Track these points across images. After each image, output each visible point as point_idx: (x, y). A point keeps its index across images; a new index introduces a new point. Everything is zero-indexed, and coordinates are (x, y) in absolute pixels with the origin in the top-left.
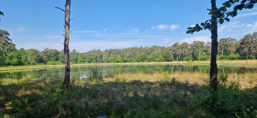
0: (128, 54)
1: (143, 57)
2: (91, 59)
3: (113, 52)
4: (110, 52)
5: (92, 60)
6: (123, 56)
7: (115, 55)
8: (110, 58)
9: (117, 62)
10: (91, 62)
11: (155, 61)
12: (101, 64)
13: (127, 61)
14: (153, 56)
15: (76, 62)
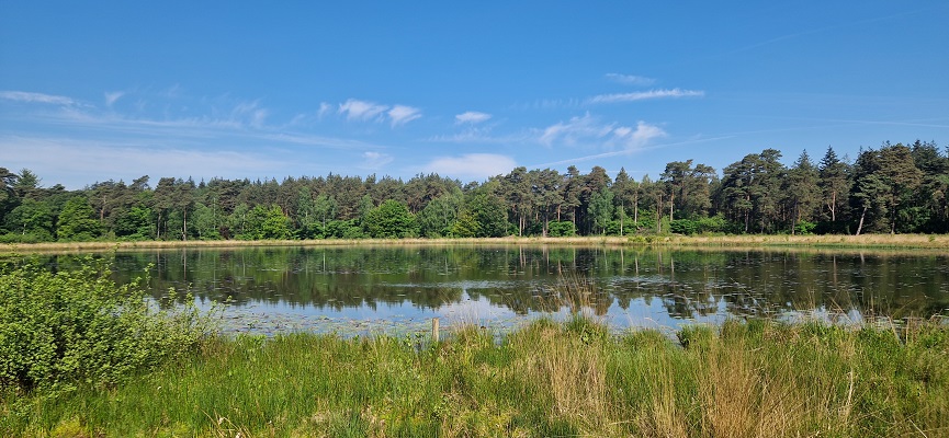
0: (322, 203)
1: (394, 219)
2: (130, 219)
3: (244, 192)
4: (229, 193)
5: (138, 225)
6: (294, 211)
7: (258, 207)
8: (231, 217)
9: (269, 235)
10: (132, 232)
11: (444, 235)
12: (190, 243)
13: (318, 232)
14: (438, 214)
15: (52, 232)
